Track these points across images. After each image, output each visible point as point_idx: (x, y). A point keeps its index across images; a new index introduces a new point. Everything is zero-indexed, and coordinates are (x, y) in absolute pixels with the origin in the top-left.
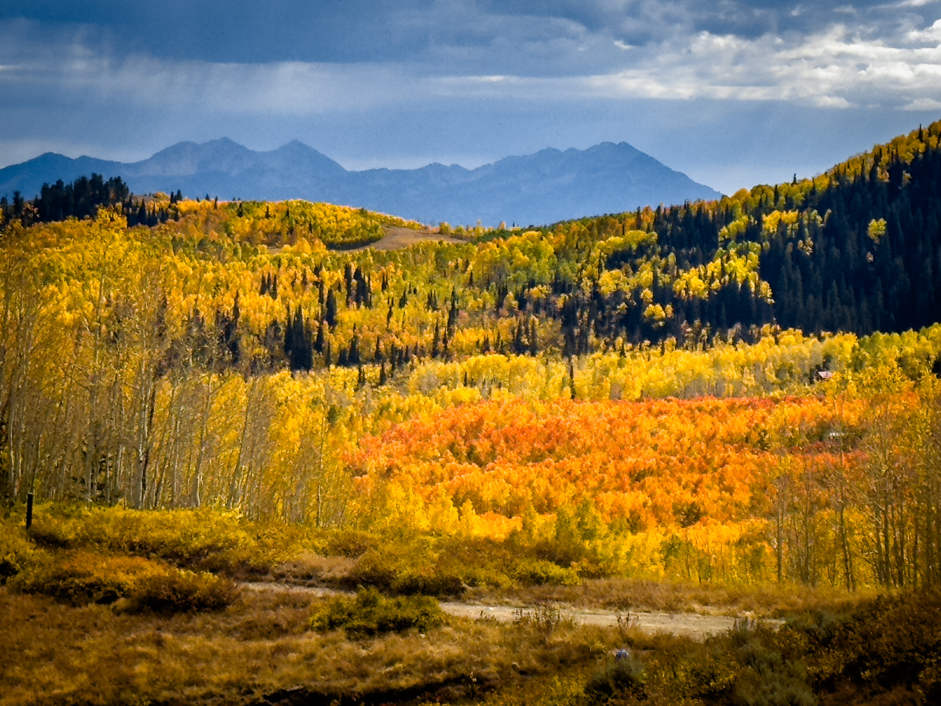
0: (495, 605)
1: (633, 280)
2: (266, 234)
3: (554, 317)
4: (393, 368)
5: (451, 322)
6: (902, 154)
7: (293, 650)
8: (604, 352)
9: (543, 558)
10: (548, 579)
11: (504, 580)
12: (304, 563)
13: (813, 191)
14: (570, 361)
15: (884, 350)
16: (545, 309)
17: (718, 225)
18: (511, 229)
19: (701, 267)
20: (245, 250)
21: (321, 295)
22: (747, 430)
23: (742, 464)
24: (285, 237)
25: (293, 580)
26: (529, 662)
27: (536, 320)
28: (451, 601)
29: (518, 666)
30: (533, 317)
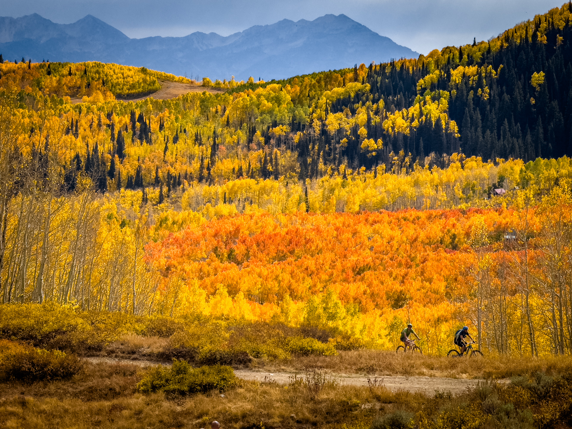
0: (274, 372)
1: (352, 121)
2: (69, 88)
3: (292, 150)
4: (169, 190)
5: (213, 154)
6: (556, 22)
7: (125, 408)
8: (331, 176)
9: (308, 336)
10: (313, 351)
11: (281, 353)
12: (129, 342)
13: (489, 51)
14: (304, 183)
15: (545, 171)
16: (285, 143)
17: (417, 78)
18: (258, 82)
19: (404, 110)
20: (53, 100)
21: (113, 135)
22: (441, 234)
23: (438, 261)
24: (84, 90)
25: (121, 355)
26: (303, 414)
27: (278, 152)
28: (241, 369)
29: (295, 417)
30: (275, 150)
